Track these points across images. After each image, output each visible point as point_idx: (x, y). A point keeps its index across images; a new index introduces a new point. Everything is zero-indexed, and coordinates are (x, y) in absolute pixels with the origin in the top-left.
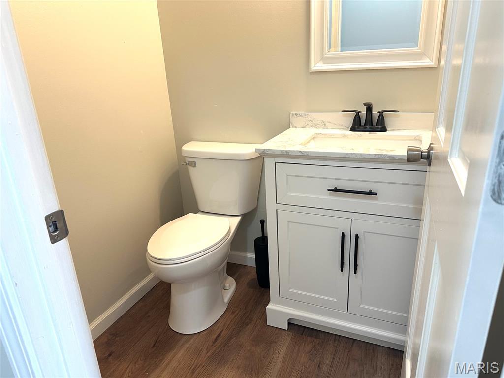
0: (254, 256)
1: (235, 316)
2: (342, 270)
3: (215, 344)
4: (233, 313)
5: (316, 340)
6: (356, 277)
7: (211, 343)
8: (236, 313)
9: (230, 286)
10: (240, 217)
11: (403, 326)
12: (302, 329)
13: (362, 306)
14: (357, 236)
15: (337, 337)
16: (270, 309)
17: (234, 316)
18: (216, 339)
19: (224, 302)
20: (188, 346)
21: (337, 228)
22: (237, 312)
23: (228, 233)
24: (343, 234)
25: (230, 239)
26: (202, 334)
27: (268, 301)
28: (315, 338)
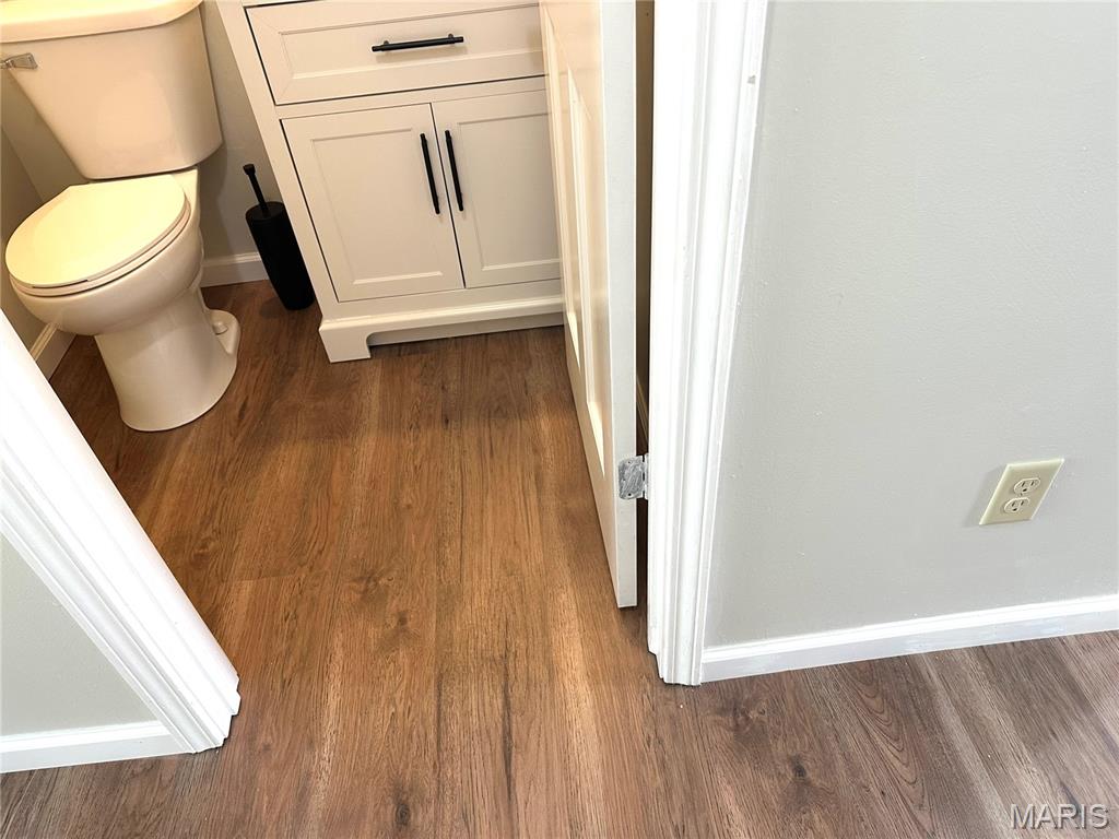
0: (257, 257)
1: (262, 370)
2: (438, 211)
3: (244, 421)
4: (254, 366)
5: (425, 356)
6: (465, 217)
7: (234, 424)
8: (260, 367)
9: (225, 324)
10: (195, 172)
11: (553, 280)
12: (397, 348)
13: (486, 268)
14: (447, 133)
15: (459, 340)
16: (328, 332)
17: (258, 370)
18: (241, 415)
19: (228, 354)
20: (189, 443)
21: (409, 130)
22: (262, 362)
23: (185, 206)
24: (423, 136)
25: (195, 218)
26: (207, 418)
27: (318, 318)
28: (423, 353)
